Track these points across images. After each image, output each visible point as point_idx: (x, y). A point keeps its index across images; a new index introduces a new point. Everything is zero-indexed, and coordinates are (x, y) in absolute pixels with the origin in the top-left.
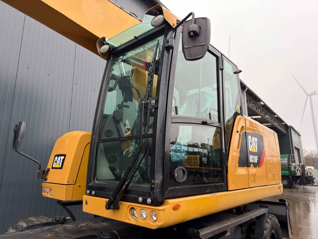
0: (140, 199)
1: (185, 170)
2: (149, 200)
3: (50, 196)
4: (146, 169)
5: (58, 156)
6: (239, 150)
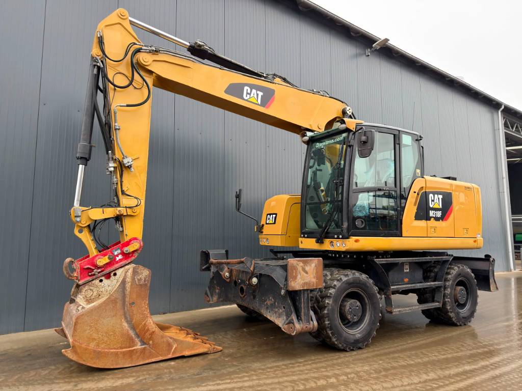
0: (336, 236)
1: (363, 221)
2: (341, 236)
3: (267, 244)
4: (339, 221)
5: (270, 214)
6: (416, 207)
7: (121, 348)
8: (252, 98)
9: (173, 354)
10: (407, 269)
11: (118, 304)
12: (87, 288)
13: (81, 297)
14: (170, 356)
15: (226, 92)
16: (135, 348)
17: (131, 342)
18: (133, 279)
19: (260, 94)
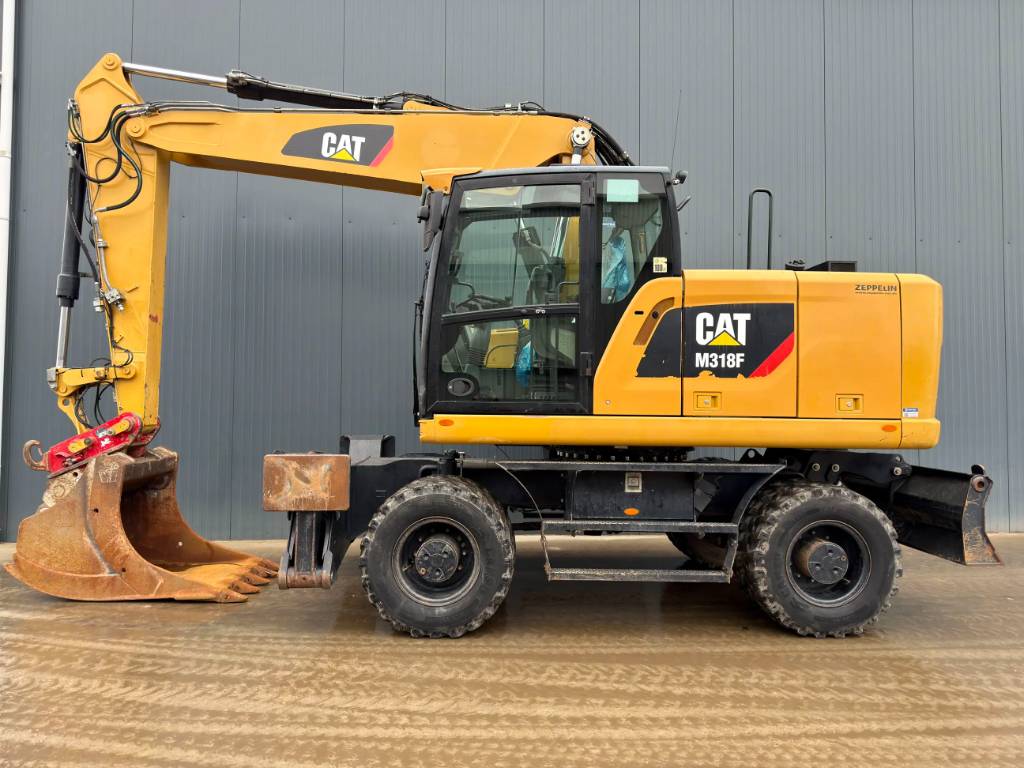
1: (469, 381)
6: (646, 346)
7: (82, 573)
8: (342, 152)
9: (157, 594)
10: (634, 486)
11: (76, 510)
12: (56, 482)
13: (50, 496)
14: (152, 596)
15: (286, 151)
16: (101, 575)
17: (97, 568)
18: (96, 474)
19: (359, 140)
